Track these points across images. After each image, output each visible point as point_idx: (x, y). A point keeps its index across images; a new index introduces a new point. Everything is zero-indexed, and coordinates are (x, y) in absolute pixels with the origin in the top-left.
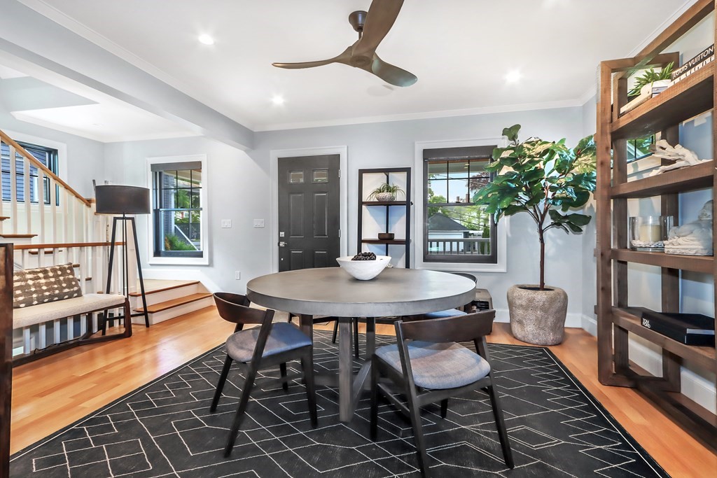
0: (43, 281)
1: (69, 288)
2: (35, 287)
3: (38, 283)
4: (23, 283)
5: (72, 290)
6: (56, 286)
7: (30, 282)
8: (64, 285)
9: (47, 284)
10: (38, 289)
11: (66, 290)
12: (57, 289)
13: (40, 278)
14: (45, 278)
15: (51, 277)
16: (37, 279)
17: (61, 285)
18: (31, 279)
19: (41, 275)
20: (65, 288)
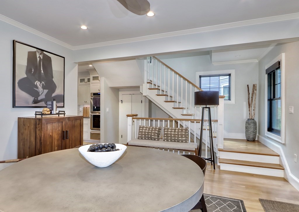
0: (173, 133)
1: (181, 138)
2: (170, 135)
3: (171, 133)
4: (167, 133)
5: (182, 139)
6: (177, 136)
7: (169, 133)
8: (180, 136)
9: (174, 134)
10: (171, 136)
11: (180, 139)
12: (177, 137)
13: (172, 132)
14: (174, 132)
15: (176, 132)
16: (171, 132)
17: (179, 136)
18: (169, 131)
19: (173, 131)
20: (180, 137)
